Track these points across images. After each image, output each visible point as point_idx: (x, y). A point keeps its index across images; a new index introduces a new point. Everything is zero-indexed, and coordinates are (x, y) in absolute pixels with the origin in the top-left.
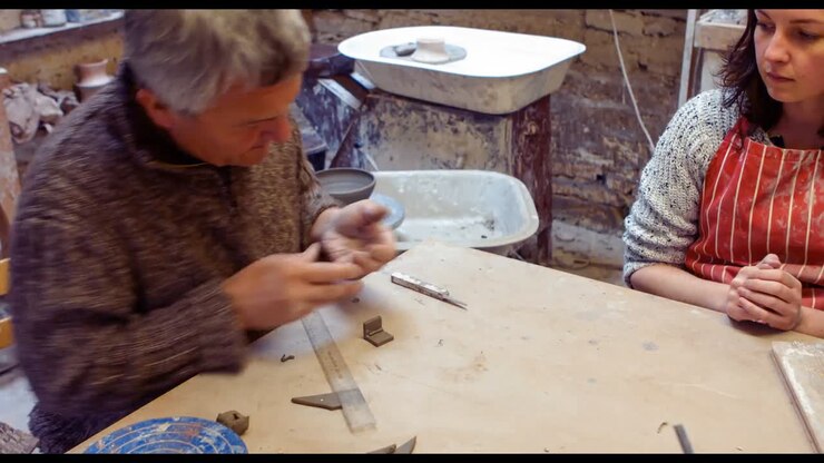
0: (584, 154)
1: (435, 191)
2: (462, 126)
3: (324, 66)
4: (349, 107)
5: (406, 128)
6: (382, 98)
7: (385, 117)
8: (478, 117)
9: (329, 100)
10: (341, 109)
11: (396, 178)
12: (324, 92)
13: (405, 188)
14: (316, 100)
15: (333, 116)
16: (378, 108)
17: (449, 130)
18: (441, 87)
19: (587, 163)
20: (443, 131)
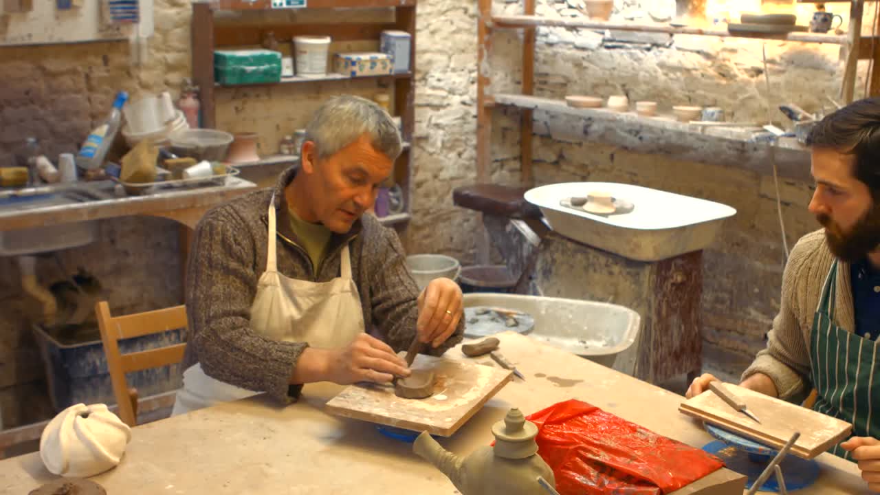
0: (753, 313)
1: (571, 316)
2: (616, 269)
3: (517, 209)
4: (532, 245)
5: (572, 267)
6: (557, 239)
7: (557, 256)
8: (629, 263)
9: (517, 238)
10: (525, 246)
11: (540, 302)
12: (514, 231)
13: (547, 310)
14: (507, 236)
15: (519, 252)
16: (552, 248)
17: (605, 271)
18: (598, 234)
19: (755, 321)
20: (601, 272)
